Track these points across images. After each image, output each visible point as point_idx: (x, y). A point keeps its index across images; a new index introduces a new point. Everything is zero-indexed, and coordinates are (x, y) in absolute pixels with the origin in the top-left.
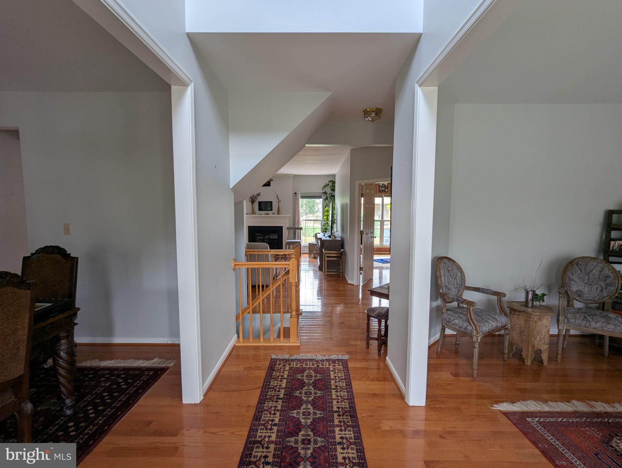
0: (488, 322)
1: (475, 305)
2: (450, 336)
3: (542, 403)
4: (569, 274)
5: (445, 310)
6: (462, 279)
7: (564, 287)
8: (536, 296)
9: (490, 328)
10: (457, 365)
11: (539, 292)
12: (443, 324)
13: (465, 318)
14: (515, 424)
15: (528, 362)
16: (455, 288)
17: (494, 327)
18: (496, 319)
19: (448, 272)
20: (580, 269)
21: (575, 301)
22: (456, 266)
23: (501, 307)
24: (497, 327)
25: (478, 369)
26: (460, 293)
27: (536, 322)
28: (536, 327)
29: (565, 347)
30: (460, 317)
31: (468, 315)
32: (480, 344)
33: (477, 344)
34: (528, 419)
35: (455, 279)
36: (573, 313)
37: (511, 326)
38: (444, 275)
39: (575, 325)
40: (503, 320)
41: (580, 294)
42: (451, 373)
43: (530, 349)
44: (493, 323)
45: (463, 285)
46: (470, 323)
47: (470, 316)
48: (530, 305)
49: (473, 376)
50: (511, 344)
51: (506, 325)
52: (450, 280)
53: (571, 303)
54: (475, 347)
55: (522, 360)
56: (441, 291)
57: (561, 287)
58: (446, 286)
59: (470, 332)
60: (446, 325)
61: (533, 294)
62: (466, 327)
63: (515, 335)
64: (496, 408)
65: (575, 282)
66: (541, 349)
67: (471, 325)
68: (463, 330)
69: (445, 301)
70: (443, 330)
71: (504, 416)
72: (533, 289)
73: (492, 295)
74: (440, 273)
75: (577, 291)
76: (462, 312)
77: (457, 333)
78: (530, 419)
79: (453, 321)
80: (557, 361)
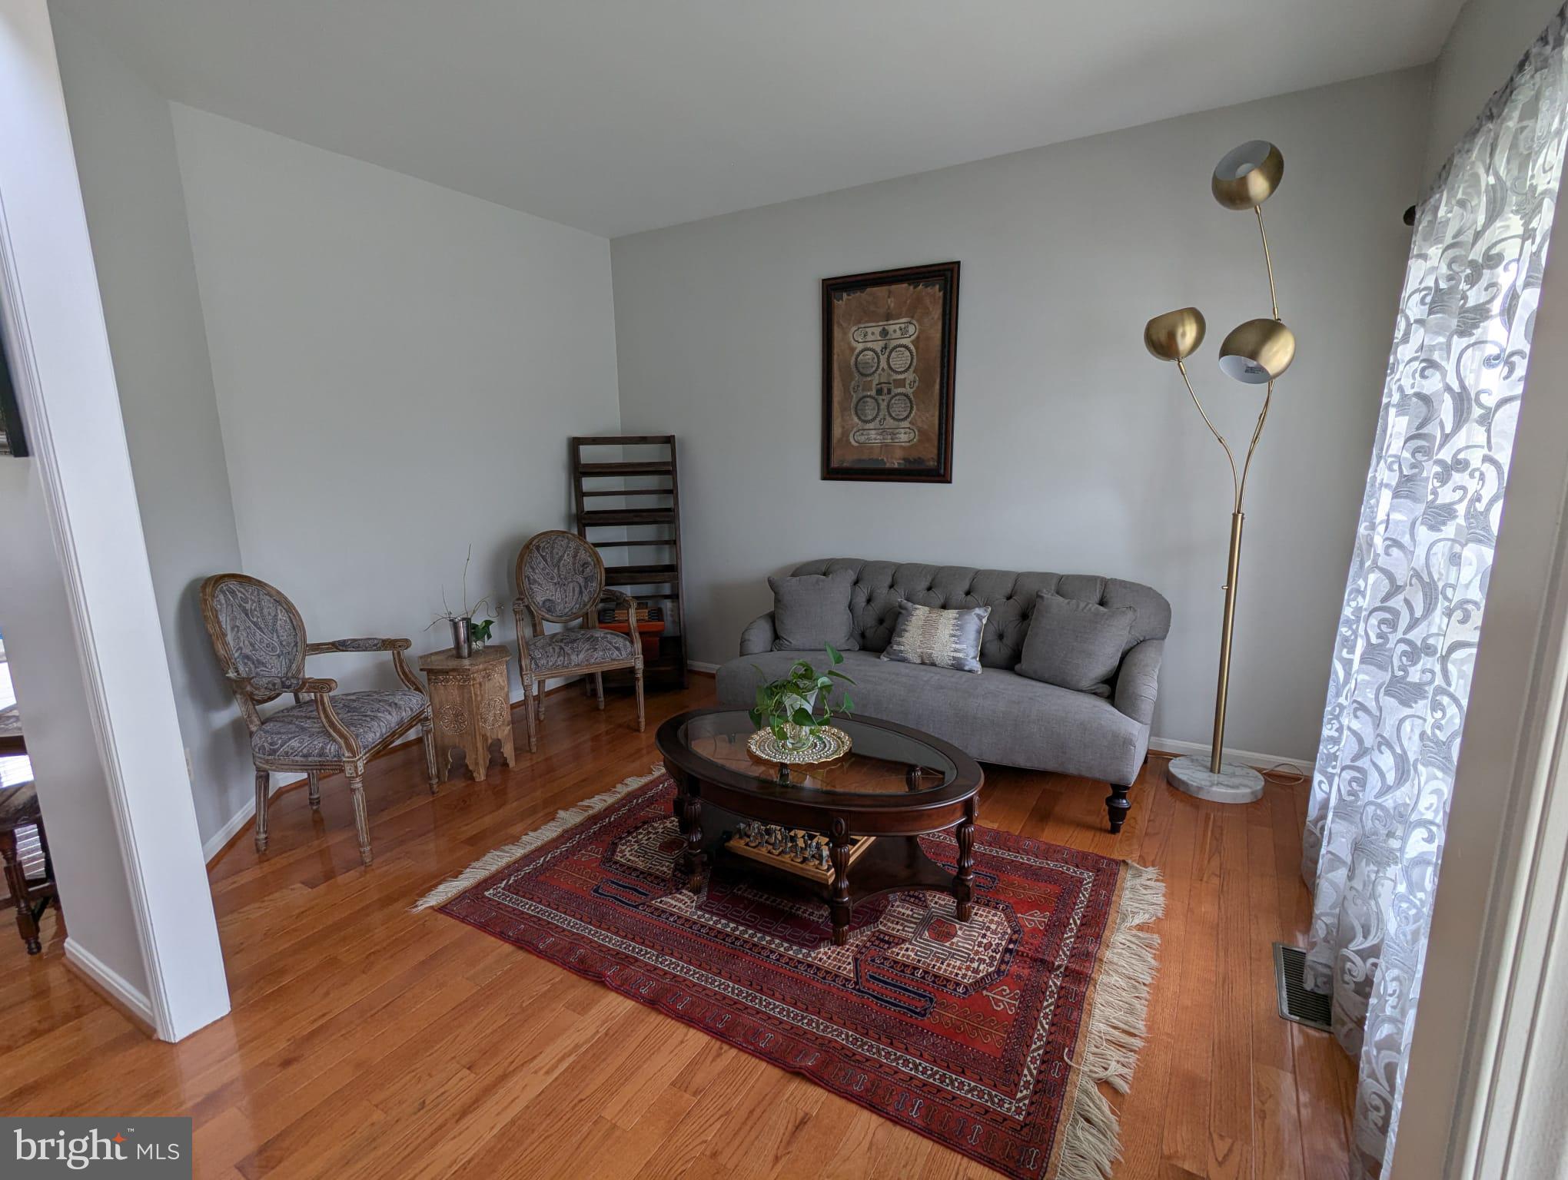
0: (376, 717)
1: (334, 685)
2: (295, 788)
3: (511, 846)
4: (527, 571)
5: (258, 723)
6: (294, 629)
7: (522, 599)
8: (474, 628)
9: (384, 731)
10: (322, 853)
11: (478, 620)
12: (257, 763)
13: (316, 728)
14: (463, 920)
15: (481, 775)
16: (279, 656)
17: (393, 725)
18: (396, 704)
19: (247, 615)
20: (543, 557)
21: (544, 622)
22: (271, 596)
23: (404, 673)
24: (400, 723)
25: (373, 839)
26: (294, 666)
27: (480, 684)
28: (482, 696)
29: (542, 717)
30: (303, 729)
31: (320, 718)
32: (365, 779)
33: (358, 780)
34: (486, 893)
35: (274, 630)
36: (543, 647)
37: (433, 710)
38: (232, 629)
39: (549, 669)
40: (412, 702)
41: (549, 606)
42: (303, 883)
43: (479, 745)
44: (389, 717)
45: (299, 644)
46: (330, 735)
47: (327, 716)
48: (465, 652)
49: (363, 863)
50: (441, 751)
51: (422, 712)
52: (258, 637)
53: (538, 628)
54: (353, 791)
55: (469, 775)
56: (231, 674)
57: (518, 599)
58: (247, 657)
59: (335, 759)
60: (267, 762)
61: (467, 627)
62: (323, 748)
63: (447, 728)
64: (424, 906)
65: (539, 584)
66: (500, 737)
67: (334, 741)
68: (316, 759)
69: (254, 699)
70: (263, 779)
71: (441, 916)
72: (465, 616)
73: (379, 649)
74: (219, 622)
75: (544, 602)
76: (308, 715)
77: (309, 775)
78: (491, 891)
79: (282, 746)
80: (530, 751)
